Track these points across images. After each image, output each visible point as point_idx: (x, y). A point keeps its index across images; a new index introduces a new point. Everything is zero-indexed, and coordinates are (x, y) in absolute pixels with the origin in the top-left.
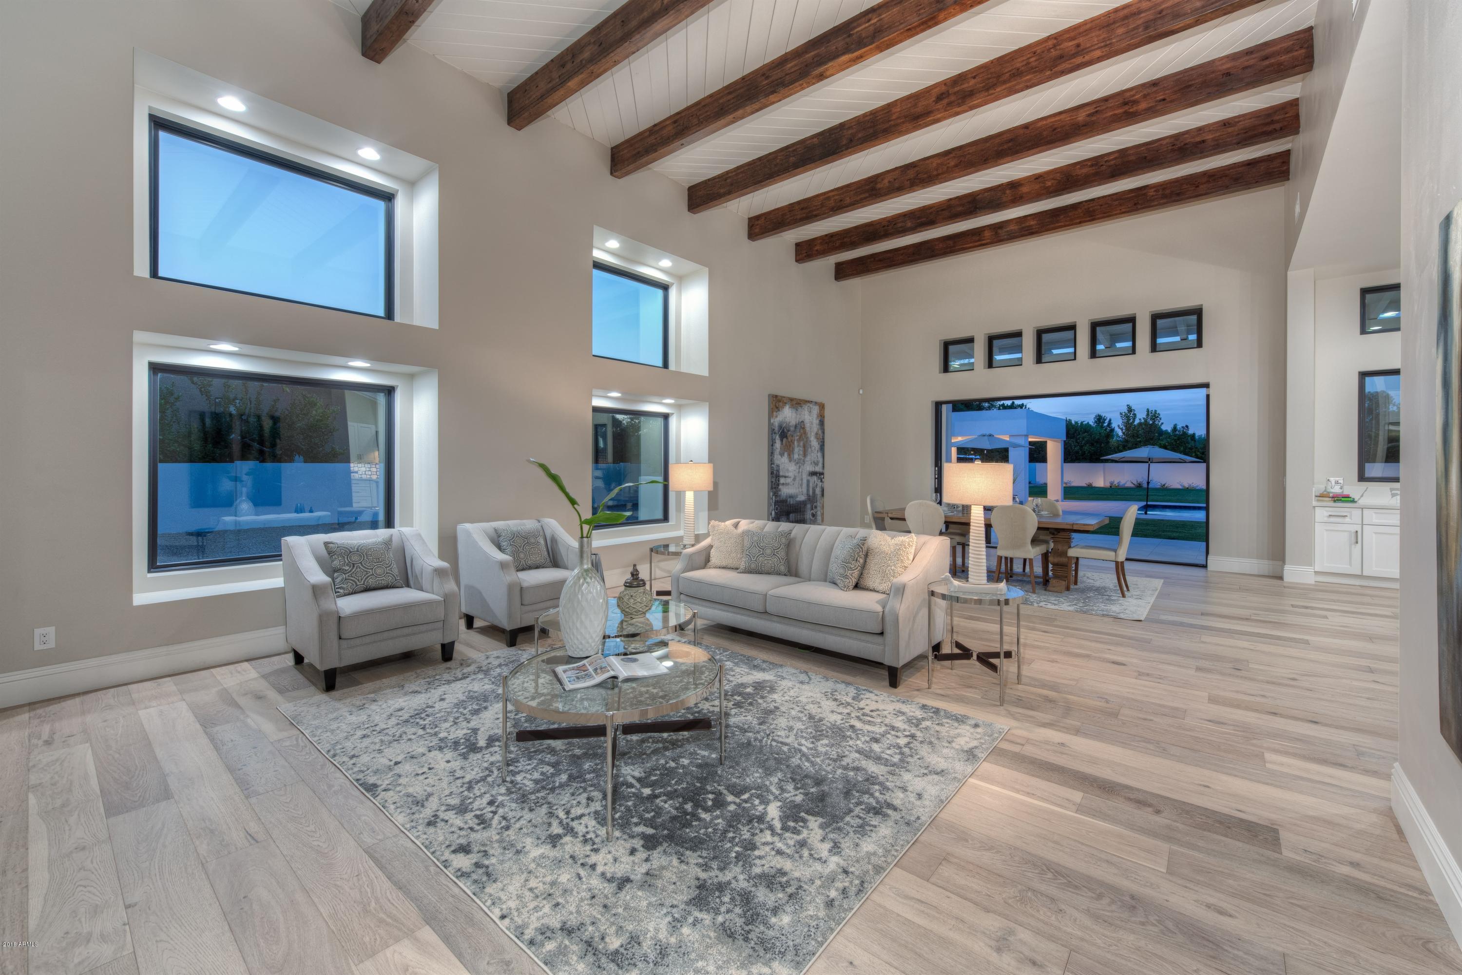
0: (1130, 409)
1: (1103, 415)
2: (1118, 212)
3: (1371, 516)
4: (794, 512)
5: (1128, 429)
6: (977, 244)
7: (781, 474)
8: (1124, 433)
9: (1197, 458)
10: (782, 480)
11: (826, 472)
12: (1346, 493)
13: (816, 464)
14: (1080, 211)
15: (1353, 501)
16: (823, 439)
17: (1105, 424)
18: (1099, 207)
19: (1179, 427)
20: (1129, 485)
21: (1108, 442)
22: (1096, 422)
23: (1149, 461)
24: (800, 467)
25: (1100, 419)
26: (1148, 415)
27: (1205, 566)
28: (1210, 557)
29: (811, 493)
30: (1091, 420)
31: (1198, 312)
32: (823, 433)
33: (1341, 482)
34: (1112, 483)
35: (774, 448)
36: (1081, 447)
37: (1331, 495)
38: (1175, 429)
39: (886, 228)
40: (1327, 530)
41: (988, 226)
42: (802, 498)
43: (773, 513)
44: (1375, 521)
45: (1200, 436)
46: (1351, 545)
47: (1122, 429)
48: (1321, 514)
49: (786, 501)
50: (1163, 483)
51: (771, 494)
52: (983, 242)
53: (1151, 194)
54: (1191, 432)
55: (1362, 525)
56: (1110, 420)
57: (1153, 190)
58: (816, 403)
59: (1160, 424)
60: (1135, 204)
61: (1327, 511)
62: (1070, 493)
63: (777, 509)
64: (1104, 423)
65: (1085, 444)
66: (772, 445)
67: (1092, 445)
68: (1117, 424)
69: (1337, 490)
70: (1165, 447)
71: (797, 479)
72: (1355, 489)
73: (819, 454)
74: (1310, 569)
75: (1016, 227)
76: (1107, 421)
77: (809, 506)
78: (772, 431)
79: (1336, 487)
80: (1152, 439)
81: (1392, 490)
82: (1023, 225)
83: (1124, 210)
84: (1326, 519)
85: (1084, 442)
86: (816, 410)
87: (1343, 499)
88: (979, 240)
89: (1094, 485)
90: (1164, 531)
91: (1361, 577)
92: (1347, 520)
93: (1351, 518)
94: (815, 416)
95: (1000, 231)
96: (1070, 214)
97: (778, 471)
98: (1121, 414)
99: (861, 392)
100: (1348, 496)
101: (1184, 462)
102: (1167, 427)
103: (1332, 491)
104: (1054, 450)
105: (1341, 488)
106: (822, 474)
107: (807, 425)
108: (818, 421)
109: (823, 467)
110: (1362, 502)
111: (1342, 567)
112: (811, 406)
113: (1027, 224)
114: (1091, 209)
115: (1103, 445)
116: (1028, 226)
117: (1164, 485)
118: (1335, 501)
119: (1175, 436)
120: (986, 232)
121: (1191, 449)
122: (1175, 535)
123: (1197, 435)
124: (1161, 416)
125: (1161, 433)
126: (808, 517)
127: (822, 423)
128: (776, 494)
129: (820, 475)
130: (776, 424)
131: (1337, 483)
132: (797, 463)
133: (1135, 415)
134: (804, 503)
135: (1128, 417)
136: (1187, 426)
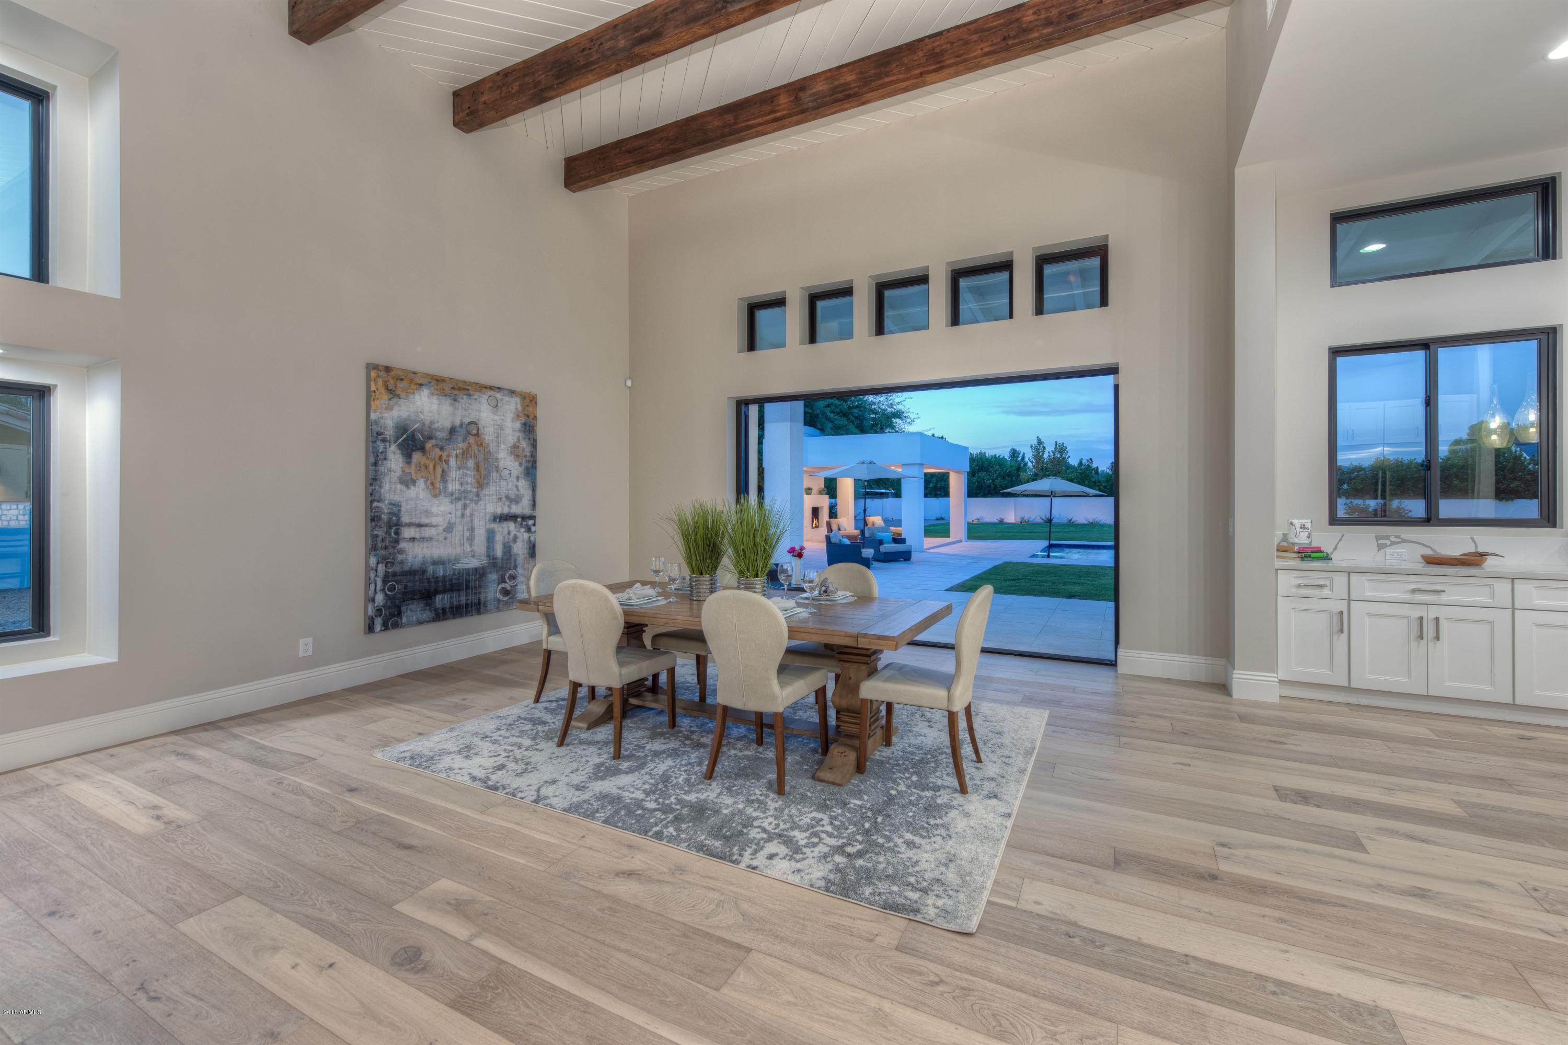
0: (1040, 442)
1: (1017, 449)
2: (979, 52)
3: (1363, 586)
4: (445, 591)
5: (1037, 462)
6: (768, 118)
7: (405, 519)
8: (1034, 466)
9: (1101, 491)
10: (407, 533)
11: (539, 513)
12: (1315, 544)
13: (517, 500)
14: (921, 54)
15: (1327, 558)
16: (533, 456)
17: (1020, 459)
18: (948, 46)
19: (1084, 461)
20: (1038, 520)
21: (1019, 476)
22: (1011, 456)
23: (1052, 495)
24: (465, 507)
25: (1014, 453)
26: (1056, 448)
27: (1113, 664)
28: (1120, 651)
29: (499, 552)
30: (1005, 454)
31: (1100, 251)
32: (534, 445)
33: (1309, 525)
34: (1022, 519)
35: (382, 469)
36: (993, 480)
37: (1296, 548)
38: (1081, 463)
39: (587, 52)
40: (1295, 609)
41: (785, 86)
42: (474, 563)
43: (380, 598)
44: (1369, 594)
45: (1103, 471)
46: (1331, 635)
47: (1032, 462)
48: (1287, 582)
49: (424, 572)
50: (1067, 518)
51: (373, 561)
52: (778, 114)
53: (1028, 18)
54: (1094, 465)
55: (1349, 600)
56: (1024, 454)
57: (1031, 12)
58: (512, 392)
60: (1005, 39)
61: (1295, 577)
62: (976, 531)
63: (392, 589)
64: (1018, 457)
65: (997, 478)
66: (375, 464)
67: (1004, 478)
68: (1029, 455)
69: (1302, 539)
70: (1071, 480)
71: (458, 529)
72: (1325, 538)
73: (523, 484)
74: (1270, 678)
75: (825, 87)
76: (1021, 455)
77: (493, 577)
78: (375, 435)
79: (1302, 534)
80: (1059, 473)
81: (1378, 538)
82: (836, 83)
83: (986, 50)
84: (1294, 591)
85: (995, 475)
86: (512, 406)
87: (1313, 555)
88: (772, 112)
89: (1005, 521)
90: (1065, 584)
91: (1348, 689)
92: (1326, 592)
93: (1332, 590)
94: (510, 416)
95: (801, 95)
96: (906, 60)
97: (398, 515)
98: (1032, 446)
99: (629, 383)
100: (1318, 550)
101: (1087, 495)
102: (1073, 461)
103: (1296, 540)
104: (957, 484)
105: (1309, 536)
106: (532, 517)
107: (488, 434)
108: (518, 425)
109: (534, 505)
110: (1340, 558)
111: (1320, 673)
112: (499, 396)
113: (842, 81)
114: (937, 50)
115: (1014, 478)
116: (841, 85)
117: (1068, 520)
118: (1302, 559)
119: (1081, 469)
120: (781, 97)
121: (1095, 482)
122: (1077, 589)
123: (1100, 470)
124: (1068, 450)
125: (1069, 467)
126: (490, 596)
127: (529, 428)
128: (387, 561)
129: (527, 521)
130: (390, 424)
131: (1303, 527)
132: (458, 499)
133: (1044, 447)
134: (480, 573)
135: (1038, 450)
136: (1091, 459)
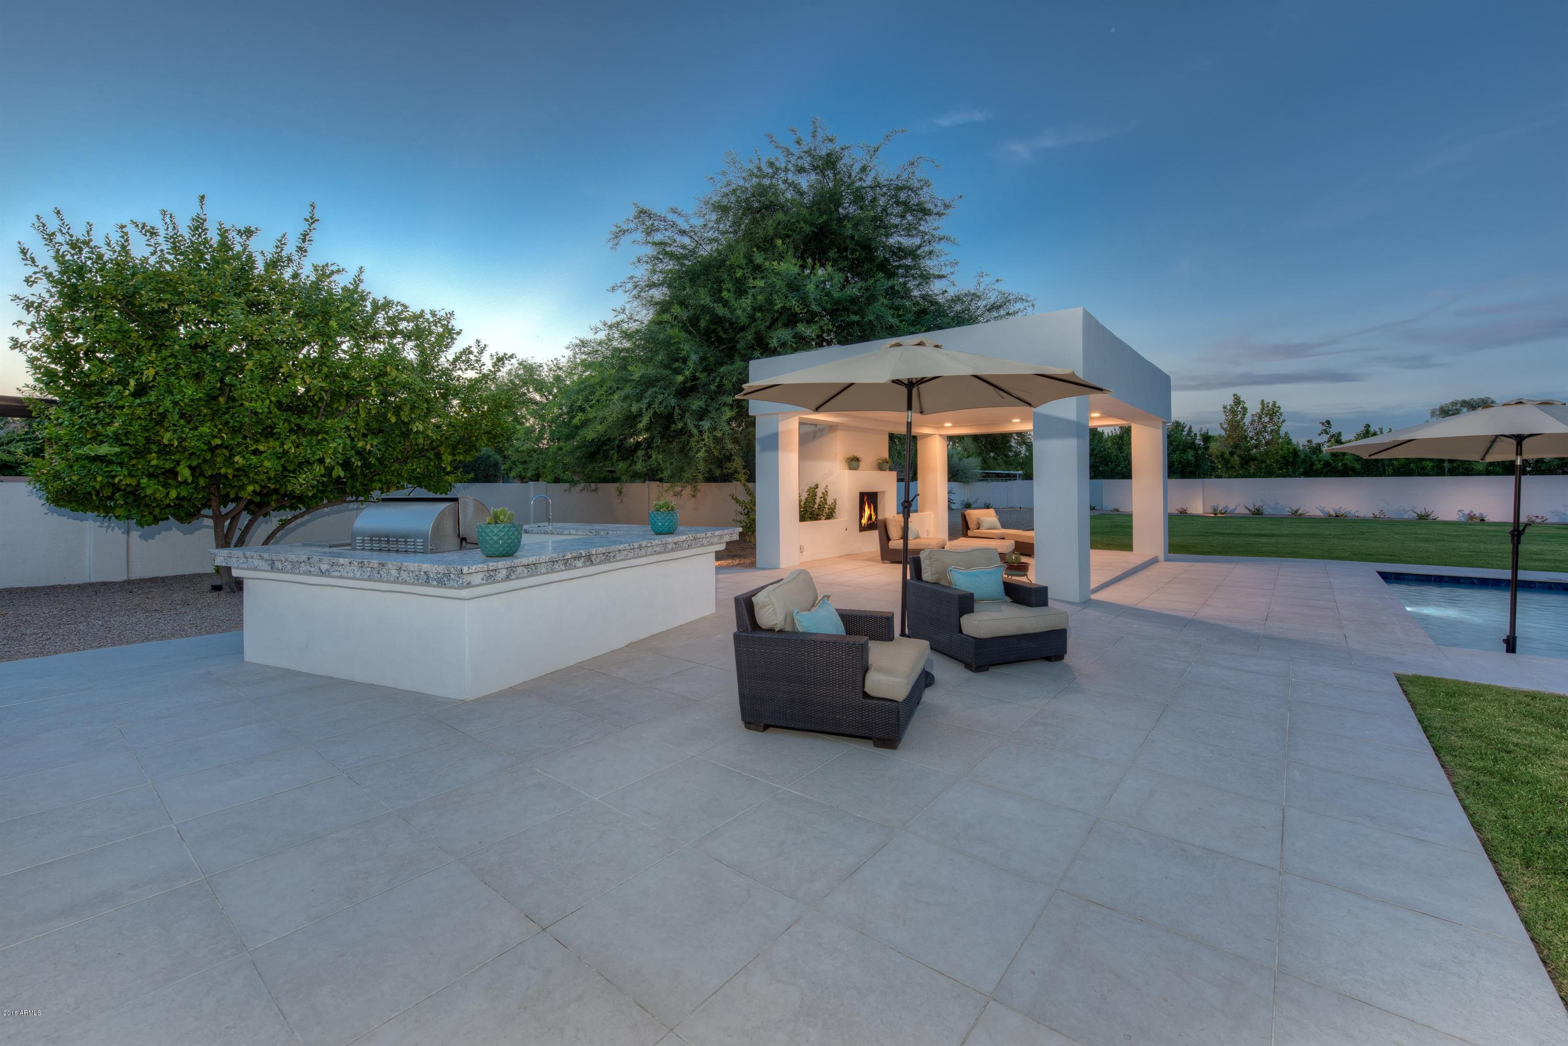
20: (1242, 510)
26: (1263, 409)
34: (1215, 509)
50: (1295, 509)
59: (1281, 420)
98: (1225, 407)
117: (1297, 511)
124: (1282, 411)
133: (1244, 410)
